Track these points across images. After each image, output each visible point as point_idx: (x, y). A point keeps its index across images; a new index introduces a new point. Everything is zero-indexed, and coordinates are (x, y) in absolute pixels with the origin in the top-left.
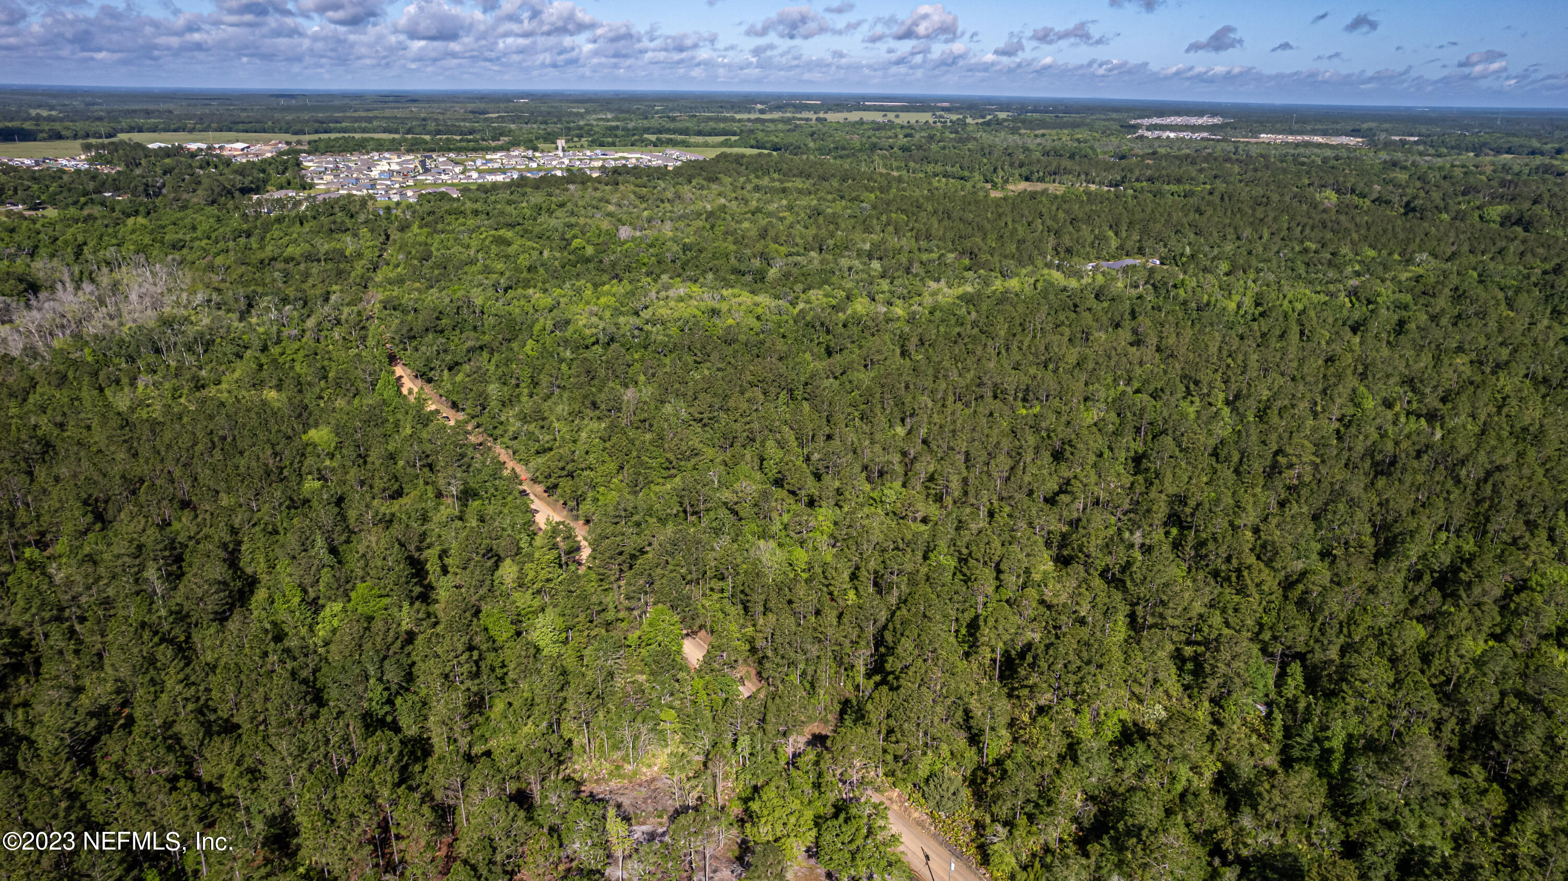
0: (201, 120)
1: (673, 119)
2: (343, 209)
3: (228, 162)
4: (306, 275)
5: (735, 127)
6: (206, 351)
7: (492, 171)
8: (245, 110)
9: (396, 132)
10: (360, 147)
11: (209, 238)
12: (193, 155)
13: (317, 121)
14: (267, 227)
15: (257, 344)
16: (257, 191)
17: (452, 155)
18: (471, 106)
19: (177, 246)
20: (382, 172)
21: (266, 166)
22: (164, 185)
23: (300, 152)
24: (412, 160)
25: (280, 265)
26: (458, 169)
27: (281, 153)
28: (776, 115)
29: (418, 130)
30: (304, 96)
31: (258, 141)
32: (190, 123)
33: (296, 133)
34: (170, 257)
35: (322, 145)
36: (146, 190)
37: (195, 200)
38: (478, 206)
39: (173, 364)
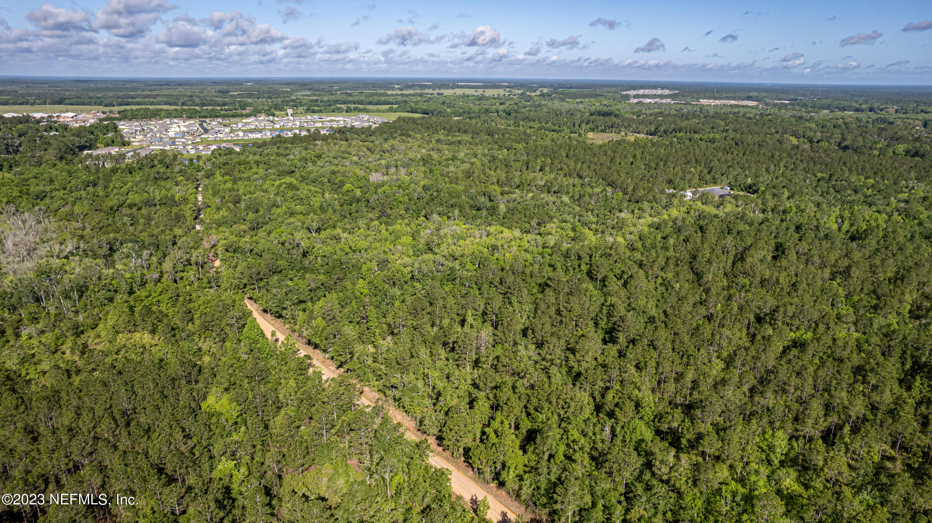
0: (38, 96)
1: (350, 95)
2: (161, 162)
3: (65, 128)
4: (149, 219)
5: (391, 99)
6: (80, 297)
7: (252, 131)
8: (68, 90)
9: (174, 104)
10: (155, 115)
11: (65, 189)
12: (38, 121)
13: (119, 97)
14: (108, 179)
15: (124, 287)
16: (90, 148)
17: (219, 120)
18: (218, 88)
19: (41, 196)
20: (176, 133)
21: (93, 129)
22: (20, 145)
23: (115, 119)
24: (194, 124)
25: (125, 211)
26: (227, 130)
27: (101, 120)
28: (411, 92)
29: (189, 103)
30: (105, 81)
31: (82, 111)
32: (32, 99)
33: (106, 106)
34: (37, 208)
35: (129, 114)
36: (7, 149)
37: (47, 157)
38: (257, 158)
39: (53, 311)
